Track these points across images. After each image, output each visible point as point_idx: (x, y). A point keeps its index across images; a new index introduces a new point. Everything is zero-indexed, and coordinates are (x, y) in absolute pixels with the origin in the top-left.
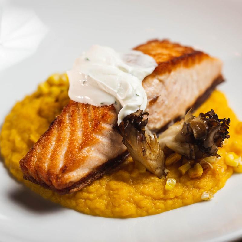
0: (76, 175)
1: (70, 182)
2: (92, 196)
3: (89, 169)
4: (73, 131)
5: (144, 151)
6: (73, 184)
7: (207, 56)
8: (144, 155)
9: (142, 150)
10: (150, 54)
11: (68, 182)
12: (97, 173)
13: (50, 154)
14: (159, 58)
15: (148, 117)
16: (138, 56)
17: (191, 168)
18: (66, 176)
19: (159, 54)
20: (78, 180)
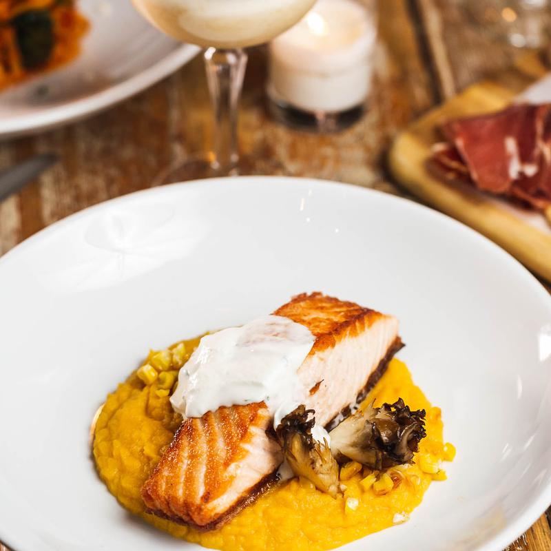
0: (222, 503)
1: (216, 514)
2: (245, 531)
3: (239, 493)
4: (211, 442)
5: (313, 462)
6: (219, 516)
7: (378, 314)
8: (313, 468)
9: (310, 462)
10: (303, 322)
11: (213, 514)
12: (249, 498)
13: (184, 477)
14: (317, 327)
15: (315, 415)
16: (286, 326)
17: (376, 481)
18: (210, 505)
19: (315, 319)
20: (226, 509)
